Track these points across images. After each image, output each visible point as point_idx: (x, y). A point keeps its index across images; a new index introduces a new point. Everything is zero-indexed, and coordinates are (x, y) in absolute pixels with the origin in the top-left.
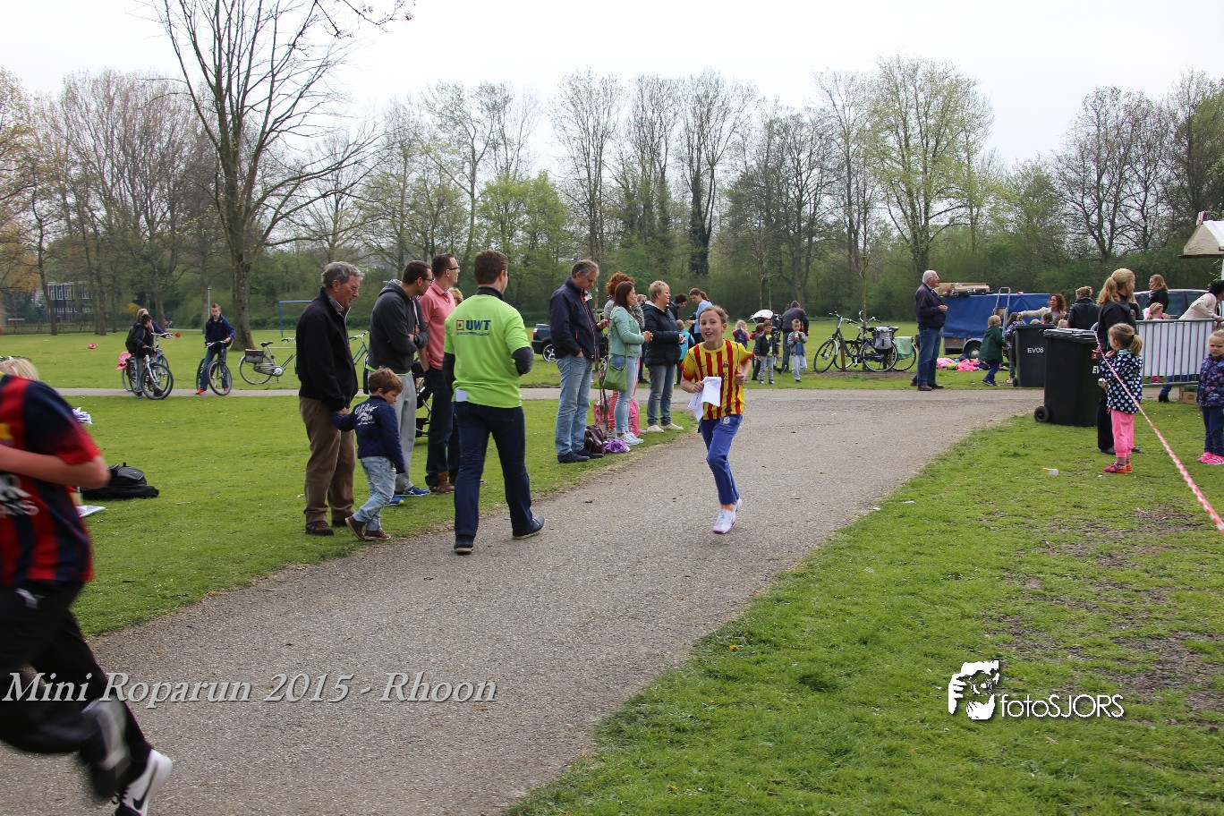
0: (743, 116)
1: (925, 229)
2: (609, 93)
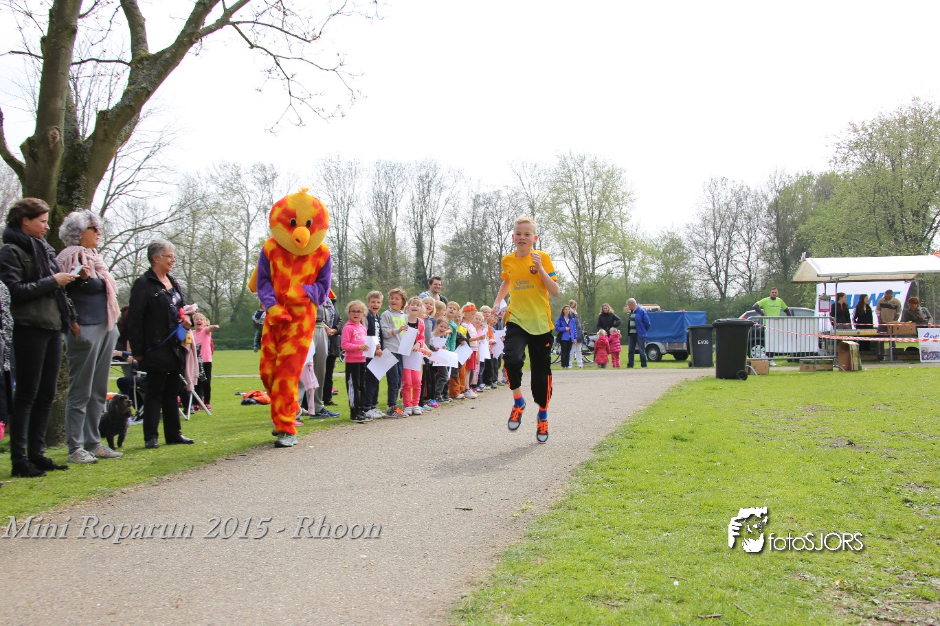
0: (455, 192)
1: (592, 276)
2: (354, 173)
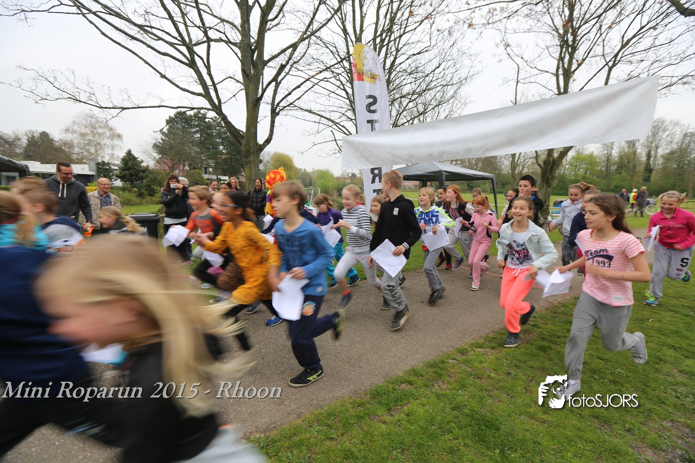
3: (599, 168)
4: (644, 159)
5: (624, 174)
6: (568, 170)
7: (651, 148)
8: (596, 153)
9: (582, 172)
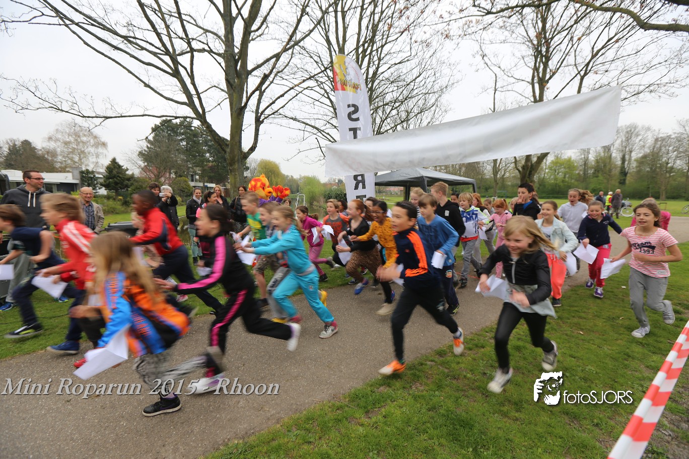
3: (577, 172)
4: (619, 163)
5: (601, 178)
6: (547, 174)
7: (625, 153)
8: (574, 157)
9: (561, 175)
